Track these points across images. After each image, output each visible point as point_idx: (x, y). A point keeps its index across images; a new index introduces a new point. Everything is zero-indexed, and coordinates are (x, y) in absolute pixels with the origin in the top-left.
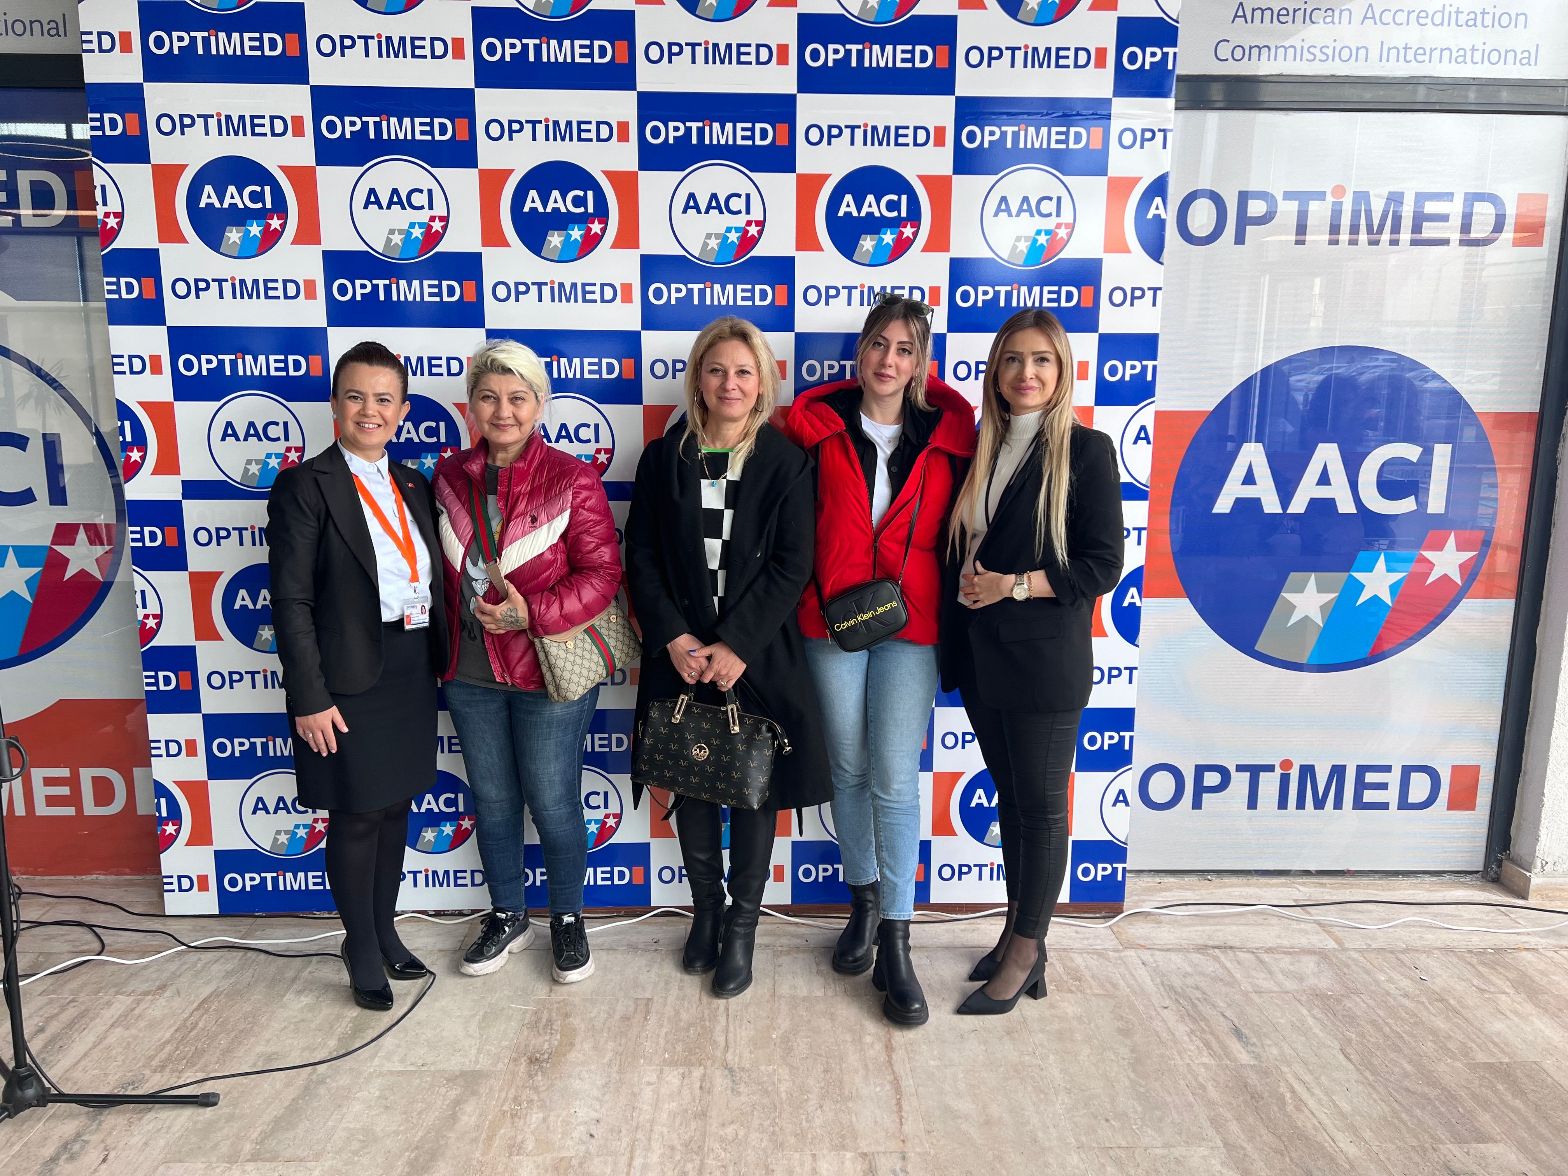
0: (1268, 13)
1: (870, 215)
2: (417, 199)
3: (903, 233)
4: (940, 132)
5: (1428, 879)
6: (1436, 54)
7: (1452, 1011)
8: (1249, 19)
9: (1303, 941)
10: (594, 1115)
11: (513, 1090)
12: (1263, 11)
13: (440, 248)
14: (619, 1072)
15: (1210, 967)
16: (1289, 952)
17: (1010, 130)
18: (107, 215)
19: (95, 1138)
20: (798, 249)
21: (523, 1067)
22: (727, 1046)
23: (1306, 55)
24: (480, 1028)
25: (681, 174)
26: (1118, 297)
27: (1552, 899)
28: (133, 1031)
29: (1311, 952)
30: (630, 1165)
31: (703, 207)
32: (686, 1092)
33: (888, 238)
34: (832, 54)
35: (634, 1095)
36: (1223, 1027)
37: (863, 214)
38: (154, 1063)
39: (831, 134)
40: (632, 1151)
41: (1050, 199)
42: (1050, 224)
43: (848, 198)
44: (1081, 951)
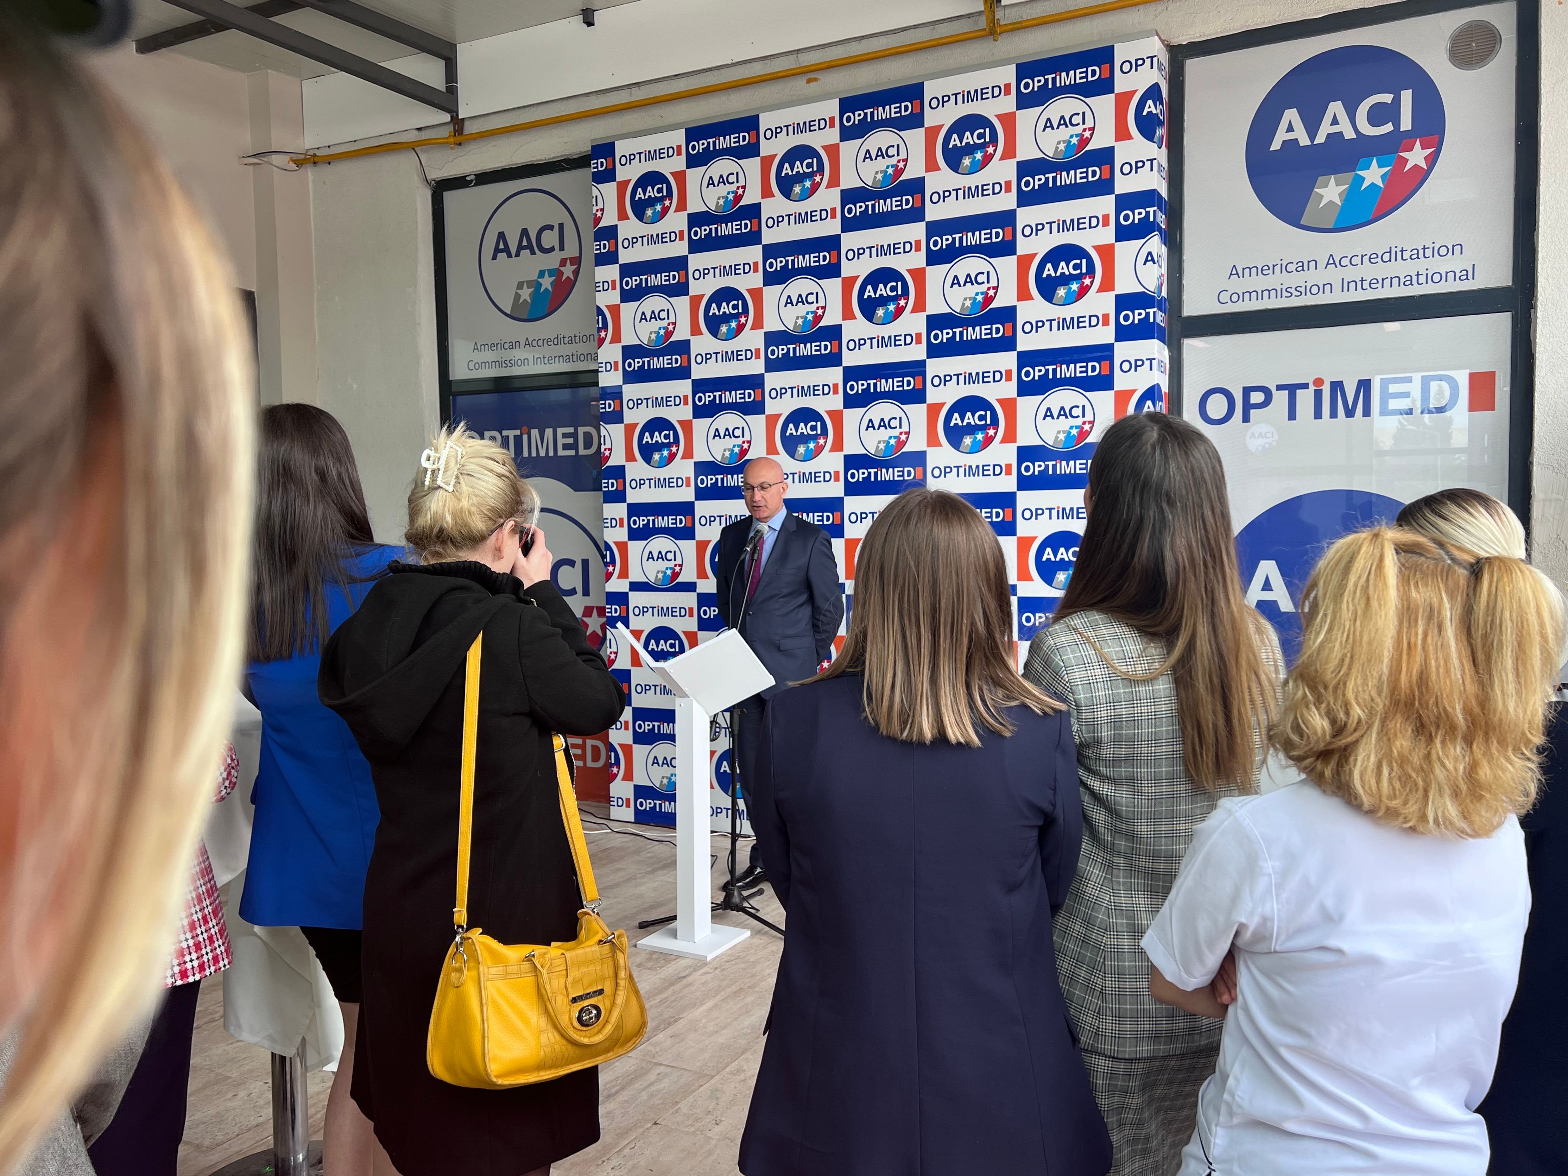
0: (1254, 271)
1: (969, 424)
2: (737, 433)
3: (988, 433)
4: (1009, 373)
6: (1387, 282)
8: (1241, 275)
12: (1250, 269)
18: (605, 449)
20: (928, 446)
23: (1285, 294)
31: (876, 427)
33: (980, 436)
34: (945, 335)
37: (965, 424)
39: (945, 380)
41: (1078, 407)
42: (1079, 422)
43: (956, 415)
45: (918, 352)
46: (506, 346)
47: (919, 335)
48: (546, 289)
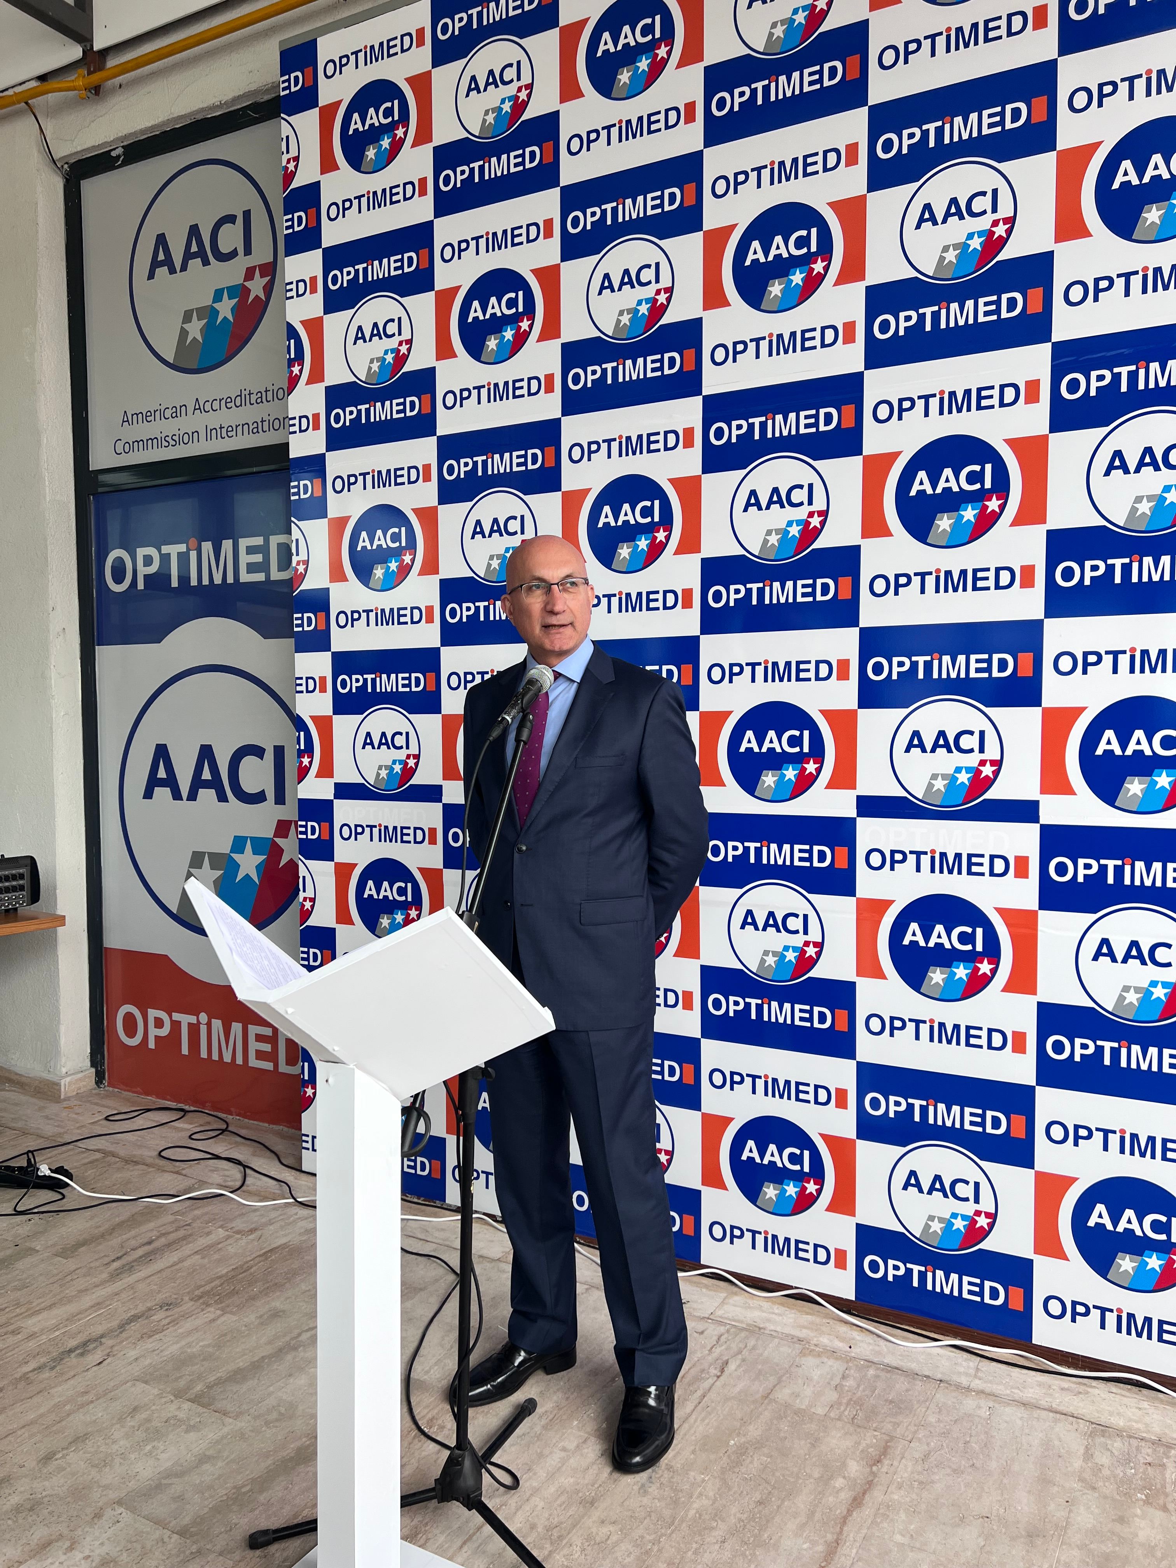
1: (947, 490)
2: (512, 526)
3: (986, 507)
4: (1033, 386)
14: (545, 1427)
17: (1124, 370)
18: (298, 563)
19: (111, 1343)
20: (864, 536)
25: (742, 473)
28: (206, 1260)
33: (969, 514)
34: (903, 322)
37: (939, 491)
39: (902, 408)
43: (922, 474)
45: (848, 359)
46: (168, 413)
47: (850, 328)
48: (224, 319)
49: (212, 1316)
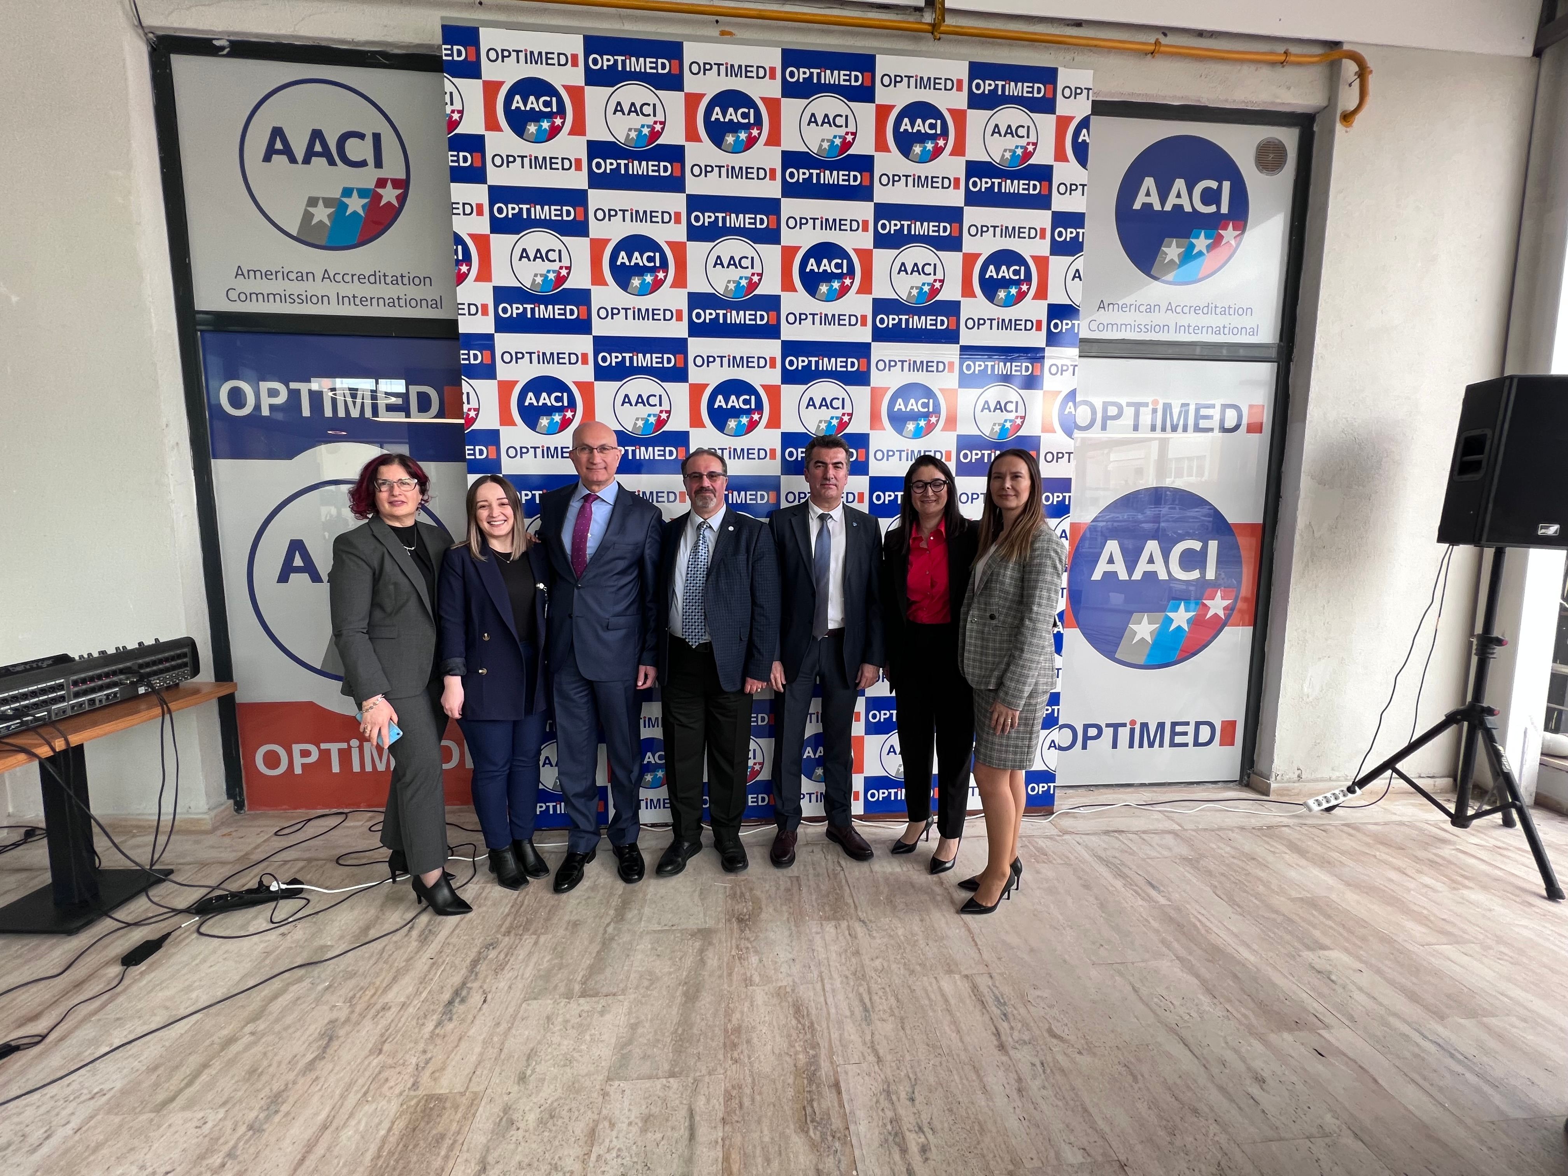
0: (1116, 307)
1: (912, 410)
2: (652, 400)
3: (930, 421)
4: (951, 364)
5: (1211, 786)
6: (1205, 330)
7: (1264, 866)
8: (1106, 309)
9: (1160, 826)
10: (791, 956)
11: (734, 941)
13: (665, 429)
14: (797, 926)
15: (1117, 844)
16: (1155, 832)
17: (990, 364)
18: (469, 410)
19: (476, 985)
20: (871, 429)
21: (735, 925)
22: (856, 907)
23: (1137, 329)
24: (702, 900)
25: (805, 387)
26: (1049, 457)
27: (1282, 795)
28: (484, 909)
29: (1169, 832)
30: (824, 990)
31: (818, 405)
32: (841, 938)
33: (922, 423)
35: (810, 941)
36: (1141, 882)
37: (908, 410)
38: (503, 930)
39: (890, 365)
40: (822, 980)
41: (1012, 402)
43: (900, 400)
44: (1040, 837)
45: (863, 335)
46: (292, 276)
47: (864, 318)
48: (355, 213)
49: (533, 941)
